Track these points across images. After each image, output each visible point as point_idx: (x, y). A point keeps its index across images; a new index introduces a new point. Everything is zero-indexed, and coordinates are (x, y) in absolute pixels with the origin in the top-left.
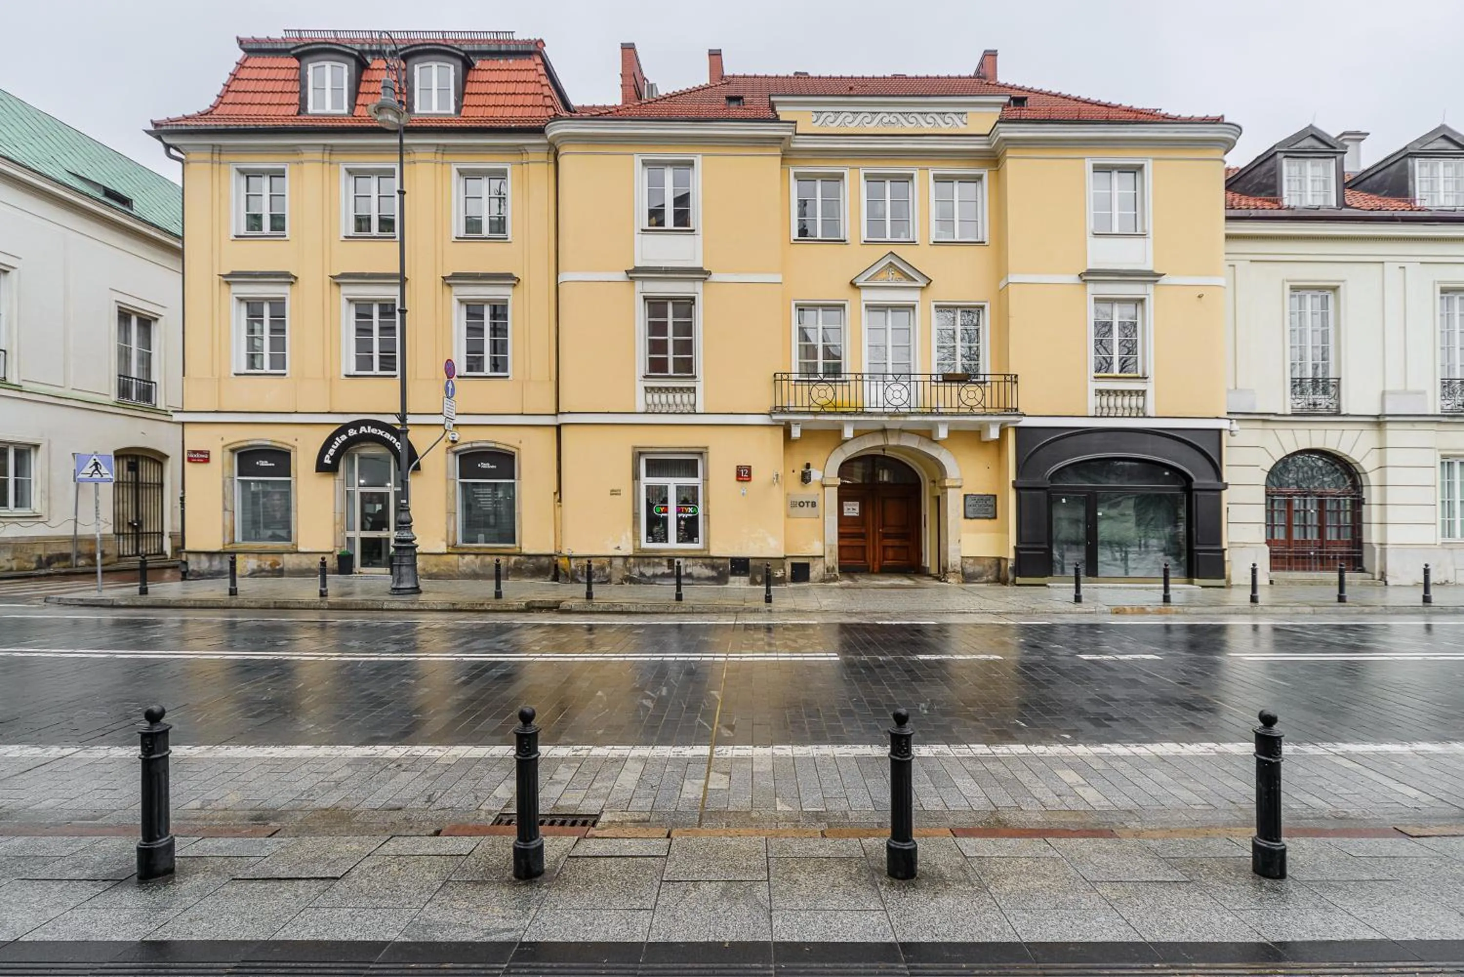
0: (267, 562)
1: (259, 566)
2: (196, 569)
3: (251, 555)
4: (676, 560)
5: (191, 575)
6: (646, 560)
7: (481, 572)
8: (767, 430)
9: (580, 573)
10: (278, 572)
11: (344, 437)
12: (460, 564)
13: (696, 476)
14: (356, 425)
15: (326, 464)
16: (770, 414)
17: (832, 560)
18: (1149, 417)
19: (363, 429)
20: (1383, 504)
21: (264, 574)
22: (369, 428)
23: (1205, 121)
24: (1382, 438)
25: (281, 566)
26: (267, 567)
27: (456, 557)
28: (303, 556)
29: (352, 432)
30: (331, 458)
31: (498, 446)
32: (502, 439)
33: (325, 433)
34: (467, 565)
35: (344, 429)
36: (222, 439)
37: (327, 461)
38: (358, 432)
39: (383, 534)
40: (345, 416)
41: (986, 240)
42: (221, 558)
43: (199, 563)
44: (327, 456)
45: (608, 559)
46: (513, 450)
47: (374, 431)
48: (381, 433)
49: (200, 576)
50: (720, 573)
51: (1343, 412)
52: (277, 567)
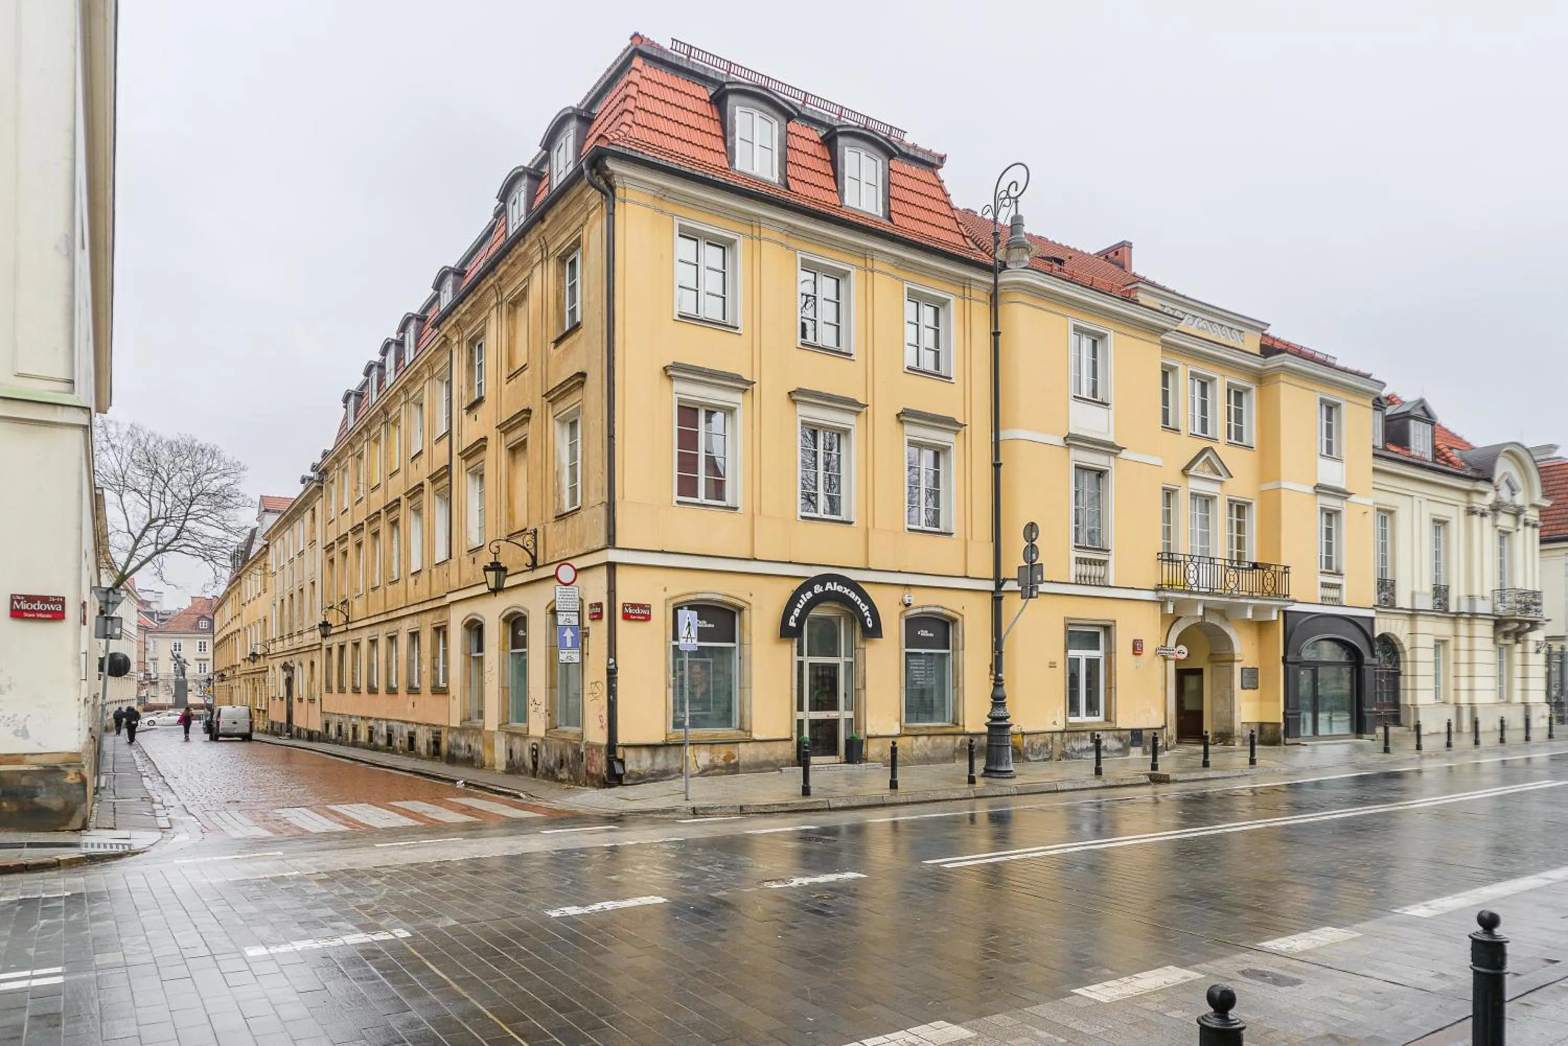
0: (720, 759)
1: (711, 761)
2: (635, 769)
3: (702, 747)
4: (1097, 733)
5: (628, 777)
6: (1076, 734)
7: (932, 755)
8: (1151, 605)
9: (1030, 750)
10: (732, 768)
11: (809, 595)
12: (914, 747)
13: (1098, 649)
14: (822, 579)
15: (792, 627)
16: (1156, 590)
17: (1172, 729)
18: (1345, 606)
19: (829, 586)
20: (1414, 676)
21: (717, 771)
22: (835, 584)
23: (1357, 374)
24: (1413, 626)
25: (737, 759)
26: (720, 762)
27: (909, 739)
28: (760, 745)
29: (818, 589)
30: (797, 620)
31: (945, 612)
32: (948, 603)
33: (787, 589)
34: (920, 748)
35: (809, 584)
36: (665, 590)
37: (792, 624)
38: (824, 588)
39: (832, 715)
40: (808, 568)
41: (1254, 445)
42: (666, 752)
43: (639, 761)
44: (793, 618)
45: (1050, 735)
46: (958, 616)
47: (840, 588)
48: (846, 591)
49: (641, 779)
50: (1124, 745)
51: (1398, 606)
52: (732, 761)
